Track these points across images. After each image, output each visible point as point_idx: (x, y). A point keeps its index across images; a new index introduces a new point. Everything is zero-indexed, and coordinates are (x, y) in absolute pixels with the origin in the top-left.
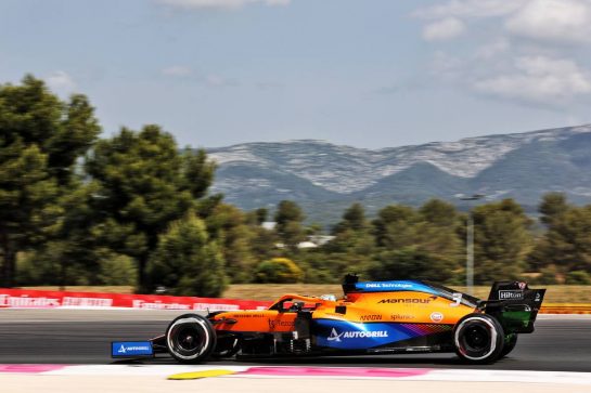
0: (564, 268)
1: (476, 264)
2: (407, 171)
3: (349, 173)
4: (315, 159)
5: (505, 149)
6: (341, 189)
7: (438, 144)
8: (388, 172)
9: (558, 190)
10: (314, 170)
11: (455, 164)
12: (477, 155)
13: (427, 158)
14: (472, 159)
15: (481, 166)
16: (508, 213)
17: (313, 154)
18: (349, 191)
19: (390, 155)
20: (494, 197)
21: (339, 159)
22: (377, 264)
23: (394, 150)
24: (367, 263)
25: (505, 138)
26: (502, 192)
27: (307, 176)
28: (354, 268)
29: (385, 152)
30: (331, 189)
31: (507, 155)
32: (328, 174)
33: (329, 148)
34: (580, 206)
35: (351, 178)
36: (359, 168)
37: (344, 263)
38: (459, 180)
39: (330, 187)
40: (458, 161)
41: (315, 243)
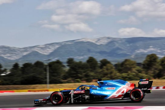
0: (74, 78)
1: (50, 78)
2: (30, 53)
3: (14, 54)
4: (5, 51)
5: (57, 46)
6: (12, 59)
7: (39, 46)
8: (25, 54)
9: (71, 57)
10: (5, 54)
11: (44, 51)
12: (49, 48)
13: (36, 49)
14: (48, 49)
15: (51, 51)
16: (58, 64)
17: (4, 49)
18: (15, 59)
19: (26, 49)
20: (54, 60)
21: (12, 51)
22: (23, 79)
23: (26, 48)
24: (19, 79)
25: (57, 43)
26: (56, 58)
27: (3, 56)
28: (16, 80)
29: (24, 48)
30: (9, 59)
31: (58, 48)
32: (8, 55)
33: (8, 48)
34: (78, 61)
35: (15, 56)
36: (17, 53)
37: (13, 79)
38: (44, 55)
39: (9, 58)
40: (44, 50)
41: (5, 74)
